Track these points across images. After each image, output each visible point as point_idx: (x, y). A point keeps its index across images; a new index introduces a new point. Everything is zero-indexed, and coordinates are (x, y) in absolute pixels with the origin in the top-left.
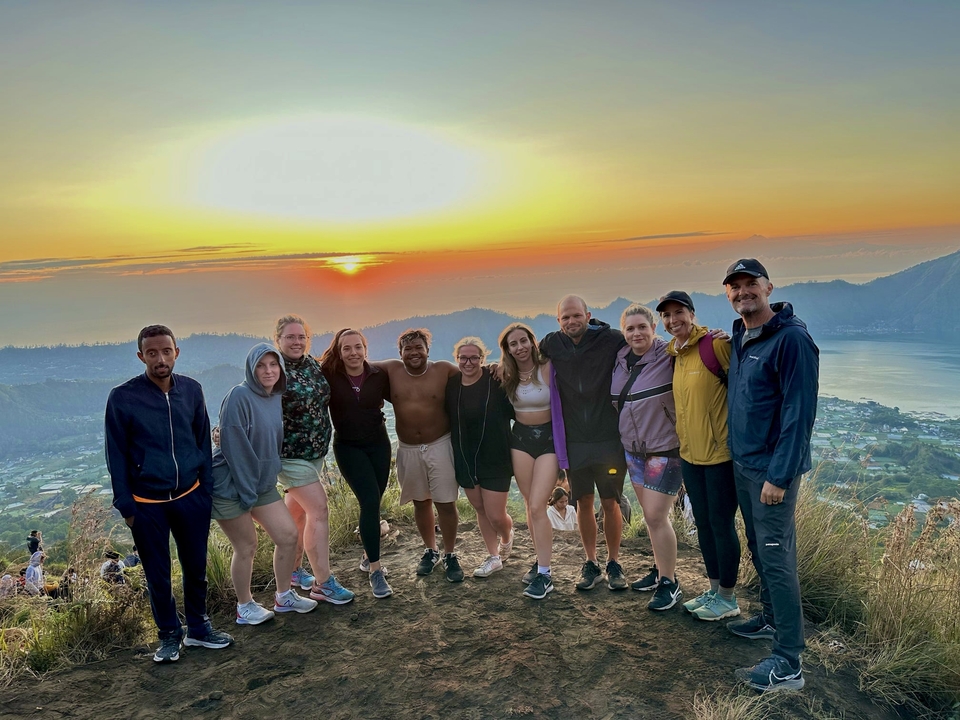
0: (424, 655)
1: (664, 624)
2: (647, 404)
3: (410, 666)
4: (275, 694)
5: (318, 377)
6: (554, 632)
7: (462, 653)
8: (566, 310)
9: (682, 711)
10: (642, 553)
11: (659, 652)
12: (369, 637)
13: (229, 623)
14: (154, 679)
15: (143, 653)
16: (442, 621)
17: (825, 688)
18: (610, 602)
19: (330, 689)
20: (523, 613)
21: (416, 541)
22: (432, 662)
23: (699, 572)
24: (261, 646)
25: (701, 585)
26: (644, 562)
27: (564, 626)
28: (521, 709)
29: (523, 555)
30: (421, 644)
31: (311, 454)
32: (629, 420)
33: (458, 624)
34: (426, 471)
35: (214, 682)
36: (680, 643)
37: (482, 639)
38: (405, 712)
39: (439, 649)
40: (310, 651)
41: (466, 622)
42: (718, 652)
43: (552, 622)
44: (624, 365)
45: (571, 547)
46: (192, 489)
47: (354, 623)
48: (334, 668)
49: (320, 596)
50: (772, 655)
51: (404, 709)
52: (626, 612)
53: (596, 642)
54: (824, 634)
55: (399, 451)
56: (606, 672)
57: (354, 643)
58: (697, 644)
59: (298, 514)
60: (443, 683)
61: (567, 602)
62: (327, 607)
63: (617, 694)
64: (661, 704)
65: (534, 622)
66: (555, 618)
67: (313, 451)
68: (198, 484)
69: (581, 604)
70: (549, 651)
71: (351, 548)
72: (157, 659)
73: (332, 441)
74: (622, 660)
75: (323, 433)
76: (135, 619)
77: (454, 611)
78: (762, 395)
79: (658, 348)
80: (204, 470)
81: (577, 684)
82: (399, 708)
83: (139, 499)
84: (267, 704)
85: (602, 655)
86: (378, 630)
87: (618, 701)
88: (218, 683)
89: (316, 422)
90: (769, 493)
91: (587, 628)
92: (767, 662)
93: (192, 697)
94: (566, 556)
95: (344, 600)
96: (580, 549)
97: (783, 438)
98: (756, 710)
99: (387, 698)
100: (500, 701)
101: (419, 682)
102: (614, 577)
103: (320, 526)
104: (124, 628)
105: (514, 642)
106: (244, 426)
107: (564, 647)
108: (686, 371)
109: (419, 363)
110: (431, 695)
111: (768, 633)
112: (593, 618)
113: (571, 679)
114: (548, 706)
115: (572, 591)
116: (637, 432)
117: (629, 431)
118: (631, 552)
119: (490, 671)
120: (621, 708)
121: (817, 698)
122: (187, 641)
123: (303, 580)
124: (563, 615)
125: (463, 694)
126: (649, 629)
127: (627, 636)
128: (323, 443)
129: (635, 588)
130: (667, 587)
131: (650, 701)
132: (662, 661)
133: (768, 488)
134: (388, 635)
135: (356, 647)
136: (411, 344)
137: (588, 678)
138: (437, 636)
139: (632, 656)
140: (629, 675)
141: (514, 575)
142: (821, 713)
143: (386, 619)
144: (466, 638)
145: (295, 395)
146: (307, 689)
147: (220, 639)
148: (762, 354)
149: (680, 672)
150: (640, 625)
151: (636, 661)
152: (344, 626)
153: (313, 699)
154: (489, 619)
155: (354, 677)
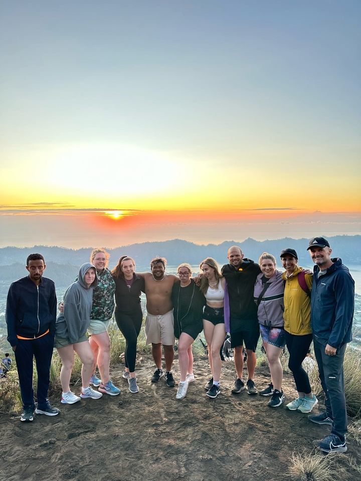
0: (156, 425)
1: (276, 414)
2: (272, 303)
3: (149, 430)
4: (82, 442)
5: (110, 280)
6: (221, 416)
7: (175, 425)
8: (232, 252)
9: (287, 461)
10: (264, 375)
11: (274, 429)
12: (128, 414)
13: (57, 402)
14: (20, 431)
15: (15, 416)
16: (165, 407)
17: (357, 452)
18: (249, 401)
19: (110, 441)
20: (205, 405)
21: (151, 363)
22: (161, 428)
23: (293, 387)
24: (74, 416)
25: (294, 394)
26: (265, 380)
27: (226, 413)
28: (206, 457)
29: (204, 374)
30: (154, 419)
31: (103, 318)
32: (263, 310)
33: (173, 409)
34: (160, 328)
35: (51, 434)
36: (285, 425)
37: (185, 418)
38: (148, 455)
39: (164, 422)
40: (99, 420)
41: (177, 408)
42: (303, 431)
43: (220, 410)
44: (261, 283)
45: (229, 371)
46: (45, 333)
47: (121, 406)
48: (111, 429)
49: (104, 390)
50: (331, 434)
51: (147, 453)
52: (257, 407)
53: (243, 422)
54: (356, 423)
55: (147, 317)
56: (248, 439)
57: (121, 416)
58: (293, 426)
59: (95, 348)
60: (166, 440)
61: (227, 400)
62: (107, 397)
63: (254, 451)
64: (276, 457)
65: (211, 410)
66: (222, 408)
67: (105, 317)
68: (48, 331)
69: (234, 401)
70: (219, 426)
71: (118, 365)
72: (22, 419)
73: (114, 312)
74: (256, 432)
75: (110, 307)
76: (11, 398)
77: (171, 402)
78: (327, 302)
79: (278, 275)
80: (52, 324)
81: (233, 444)
82: (145, 453)
83: (19, 337)
84: (78, 447)
85: (246, 429)
86: (133, 410)
87: (255, 455)
88: (53, 435)
89: (108, 302)
90: (328, 350)
91: (238, 414)
92: (329, 438)
93: (40, 441)
94: (226, 375)
95: (115, 393)
96: (233, 372)
97: (336, 324)
98: (324, 463)
99: (139, 447)
100: (195, 452)
101: (154, 439)
102: (250, 388)
103: (106, 354)
104: (6, 402)
105: (201, 420)
106: (77, 303)
107: (227, 424)
108: (291, 288)
109: (160, 275)
110: (161, 446)
111: (328, 421)
112: (240, 409)
113: (231, 441)
114: (219, 455)
115: (230, 394)
116: (267, 316)
117: (263, 315)
118: (258, 374)
119: (190, 435)
120: (256, 458)
121: (353, 457)
122: (37, 411)
123: (95, 381)
124: (226, 407)
125: (176, 447)
126: (269, 416)
127: (258, 420)
128: (110, 312)
129: (261, 394)
130: (277, 395)
131: (271, 455)
132: (276, 434)
133: (328, 348)
134: (138, 413)
135: (122, 419)
136: (156, 265)
137: (239, 442)
138: (163, 415)
139: (261, 431)
140: (260, 441)
141: (200, 384)
142: (356, 465)
143: (138, 404)
144: (177, 417)
145: (98, 288)
146: (98, 440)
147: (54, 411)
148: (327, 282)
149: (285, 440)
150: (264, 414)
151: (263, 434)
152: (116, 407)
153: (101, 446)
154: (188, 407)
155: (122, 435)
